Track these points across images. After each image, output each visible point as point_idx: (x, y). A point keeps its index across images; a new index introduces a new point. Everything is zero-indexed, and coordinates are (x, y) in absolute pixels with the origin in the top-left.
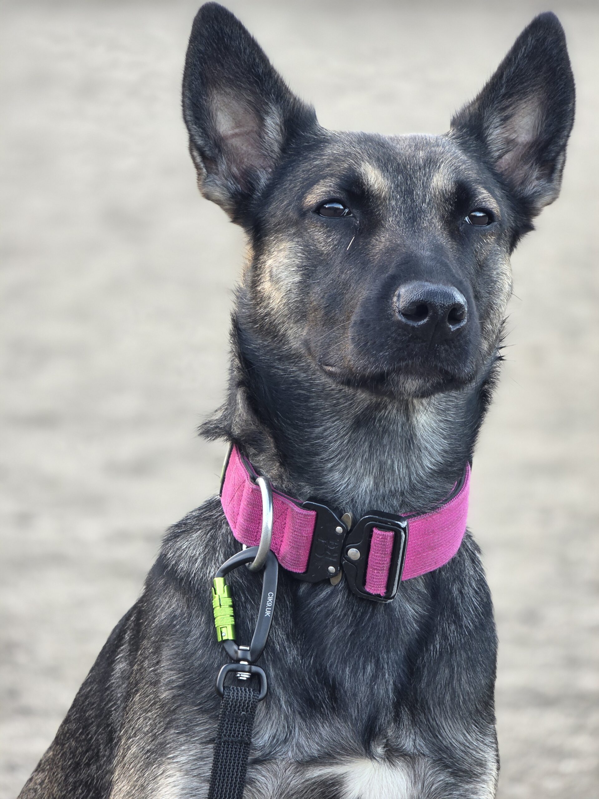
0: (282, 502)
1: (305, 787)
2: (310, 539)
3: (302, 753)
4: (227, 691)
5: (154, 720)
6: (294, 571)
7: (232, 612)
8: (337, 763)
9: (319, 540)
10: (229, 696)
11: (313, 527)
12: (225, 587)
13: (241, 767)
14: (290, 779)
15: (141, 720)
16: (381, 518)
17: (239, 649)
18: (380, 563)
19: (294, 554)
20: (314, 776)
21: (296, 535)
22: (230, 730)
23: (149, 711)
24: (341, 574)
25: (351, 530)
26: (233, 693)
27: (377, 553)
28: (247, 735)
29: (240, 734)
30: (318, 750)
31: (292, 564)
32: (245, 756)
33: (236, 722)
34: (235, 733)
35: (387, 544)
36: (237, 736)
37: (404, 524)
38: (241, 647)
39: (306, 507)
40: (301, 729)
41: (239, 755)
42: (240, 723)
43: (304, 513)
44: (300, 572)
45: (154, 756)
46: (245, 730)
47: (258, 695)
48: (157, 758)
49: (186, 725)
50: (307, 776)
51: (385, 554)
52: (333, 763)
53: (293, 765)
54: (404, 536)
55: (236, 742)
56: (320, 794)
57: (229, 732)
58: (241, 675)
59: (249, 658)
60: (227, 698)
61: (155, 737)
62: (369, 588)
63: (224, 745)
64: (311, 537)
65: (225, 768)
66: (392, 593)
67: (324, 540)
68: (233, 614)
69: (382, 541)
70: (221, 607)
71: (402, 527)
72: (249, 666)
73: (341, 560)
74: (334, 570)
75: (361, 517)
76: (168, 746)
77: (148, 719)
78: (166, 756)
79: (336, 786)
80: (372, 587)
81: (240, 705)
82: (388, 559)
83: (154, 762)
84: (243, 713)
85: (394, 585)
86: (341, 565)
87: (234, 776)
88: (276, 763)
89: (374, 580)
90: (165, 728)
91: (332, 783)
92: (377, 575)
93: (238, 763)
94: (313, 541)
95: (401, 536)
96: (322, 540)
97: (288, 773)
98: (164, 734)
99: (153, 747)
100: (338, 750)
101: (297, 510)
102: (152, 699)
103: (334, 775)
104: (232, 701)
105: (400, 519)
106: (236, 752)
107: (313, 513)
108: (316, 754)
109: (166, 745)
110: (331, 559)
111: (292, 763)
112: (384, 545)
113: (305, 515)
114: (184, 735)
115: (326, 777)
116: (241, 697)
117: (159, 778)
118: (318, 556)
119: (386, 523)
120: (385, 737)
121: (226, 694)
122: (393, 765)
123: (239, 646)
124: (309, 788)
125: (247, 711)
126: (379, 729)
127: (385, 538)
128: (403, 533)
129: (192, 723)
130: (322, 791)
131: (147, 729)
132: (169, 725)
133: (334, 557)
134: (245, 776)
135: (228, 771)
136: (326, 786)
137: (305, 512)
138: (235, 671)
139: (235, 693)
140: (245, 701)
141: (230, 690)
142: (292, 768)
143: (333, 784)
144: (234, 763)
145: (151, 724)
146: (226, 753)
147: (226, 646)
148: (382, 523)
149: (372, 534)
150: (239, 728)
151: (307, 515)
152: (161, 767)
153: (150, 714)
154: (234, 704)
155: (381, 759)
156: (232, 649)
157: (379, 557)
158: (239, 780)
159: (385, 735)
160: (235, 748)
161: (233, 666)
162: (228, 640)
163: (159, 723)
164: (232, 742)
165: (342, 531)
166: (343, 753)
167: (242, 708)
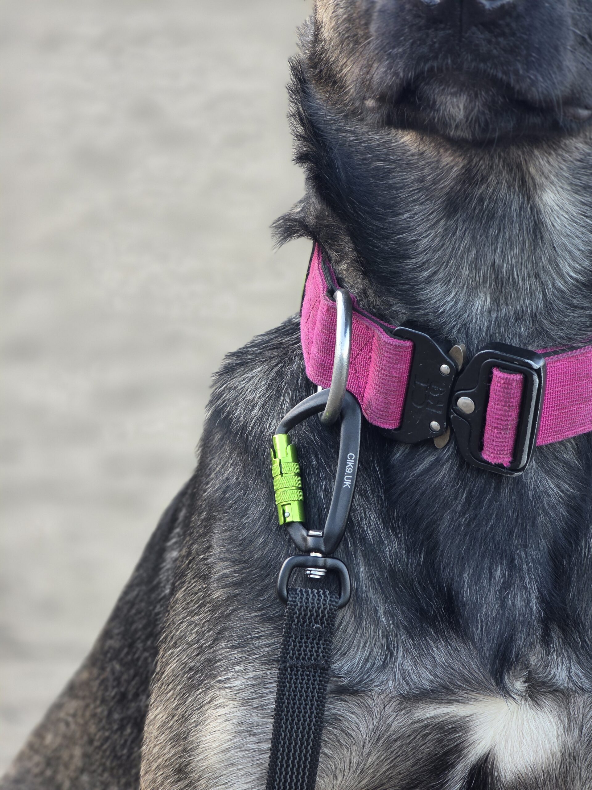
0: (367, 327)
1: (414, 732)
2: (405, 381)
3: (408, 684)
4: (292, 595)
5: (202, 627)
6: (382, 426)
7: (300, 482)
8: (457, 701)
9: (417, 382)
10: (295, 602)
11: (408, 365)
12: (289, 446)
13: (317, 701)
14: (391, 719)
15: (184, 625)
16: (505, 354)
17: (308, 535)
18: (502, 420)
19: (381, 402)
20: (425, 717)
21: (384, 374)
22: (299, 651)
23: (196, 614)
24: (449, 433)
25: (463, 369)
26: (301, 598)
27: (498, 405)
28: (324, 656)
29: (313, 655)
30: (431, 681)
31: (378, 416)
32: (322, 685)
33: (307, 639)
34: (305, 655)
35: (512, 392)
36: (308, 658)
37: (537, 364)
38: (311, 533)
39: (398, 335)
40: (406, 650)
41: (313, 684)
42: (313, 639)
43: (394, 344)
44: (390, 427)
45: (200, 677)
46: (320, 650)
47: (336, 600)
48: (203, 680)
49: (242, 636)
50: (416, 715)
51: (509, 406)
52: (453, 700)
53: (395, 699)
54: (538, 381)
55: (308, 667)
56: (436, 743)
57: (297, 652)
58: (312, 572)
59: (323, 548)
60: (291, 605)
61: (201, 651)
62: (488, 455)
63: (291, 671)
64: (406, 378)
65: (294, 704)
66: (520, 463)
67: (424, 383)
68: (300, 486)
69: (505, 388)
70: (282, 476)
71: (535, 368)
72: (323, 559)
73: (448, 414)
74: (439, 427)
75: (478, 350)
76: (218, 664)
77: (194, 625)
78: (215, 677)
79: (458, 732)
80: (492, 453)
81: (311, 615)
82: (514, 414)
83: (199, 685)
84: (316, 625)
85: (522, 451)
86: (448, 420)
87: (307, 715)
88: (372, 697)
89: (494, 443)
90: (215, 640)
91: (453, 728)
92: (498, 436)
93: (313, 697)
94: (408, 384)
95: (532, 381)
96: (422, 383)
97: (388, 710)
98: (213, 647)
99: (198, 665)
100: (458, 683)
101: (384, 339)
102: (201, 598)
103: (454, 716)
104: (299, 610)
105: (533, 355)
106: (308, 680)
107: (408, 344)
108: (427, 685)
109: (215, 663)
110: (433, 411)
111: (394, 697)
112: (507, 393)
113: (395, 346)
114: (239, 650)
115: (444, 719)
116: (312, 603)
117: (206, 707)
118: (415, 406)
119: (512, 361)
120: (527, 666)
121: (290, 599)
122: (538, 705)
123: (308, 530)
124: (419, 733)
125: (322, 623)
126: (517, 656)
127: (508, 383)
128: (536, 377)
129: (250, 634)
130: (438, 738)
131: (192, 637)
132: (220, 636)
133: (438, 409)
134: (323, 714)
135: (298, 708)
136: (444, 732)
137: (396, 342)
138: (303, 566)
139: (304, 599)
140: (319, 608)
141: (296, 593)
142: (394, 704)
143: (454, 730)
144: (307, 696)
145: (197, 632)
146: (295, 683)
147: (291, 531)
148: (506, 361)
149: (492, 377)
150: (312, 647)
151: (399, 346)
152: (208, 692)
153: (196, 618)
154: (303, 613)
155: (520, 698)
156: (299, 534)
157: (500, 410)
158: (314, 720)
159: (525, 664)
160: (306, 675)
161: (301, 559)
162: (292, 522)
163: (209, 631)
164: (302, 667)
165: (449, 371)
166: (465, 686)
167: (315, 619)
